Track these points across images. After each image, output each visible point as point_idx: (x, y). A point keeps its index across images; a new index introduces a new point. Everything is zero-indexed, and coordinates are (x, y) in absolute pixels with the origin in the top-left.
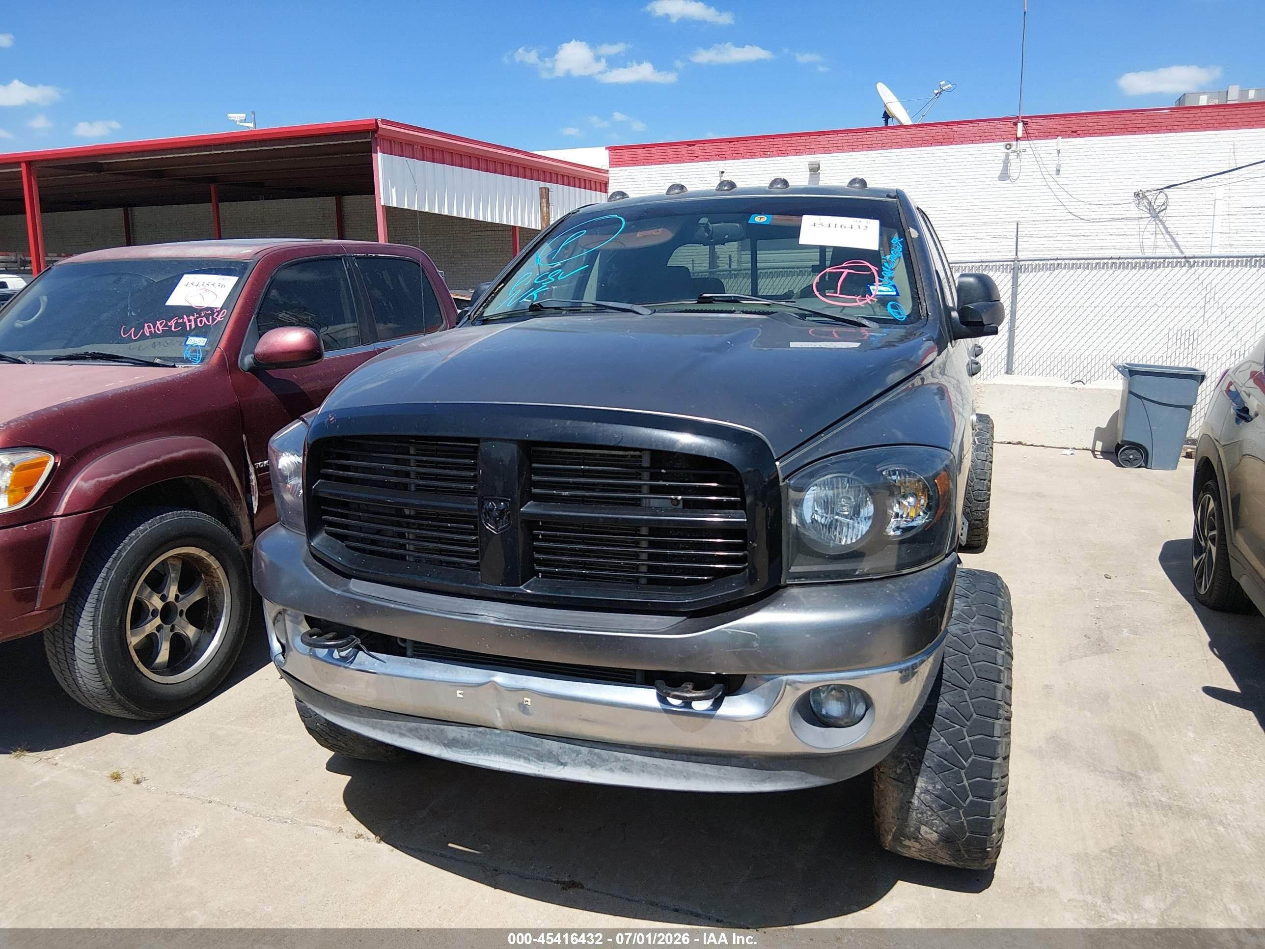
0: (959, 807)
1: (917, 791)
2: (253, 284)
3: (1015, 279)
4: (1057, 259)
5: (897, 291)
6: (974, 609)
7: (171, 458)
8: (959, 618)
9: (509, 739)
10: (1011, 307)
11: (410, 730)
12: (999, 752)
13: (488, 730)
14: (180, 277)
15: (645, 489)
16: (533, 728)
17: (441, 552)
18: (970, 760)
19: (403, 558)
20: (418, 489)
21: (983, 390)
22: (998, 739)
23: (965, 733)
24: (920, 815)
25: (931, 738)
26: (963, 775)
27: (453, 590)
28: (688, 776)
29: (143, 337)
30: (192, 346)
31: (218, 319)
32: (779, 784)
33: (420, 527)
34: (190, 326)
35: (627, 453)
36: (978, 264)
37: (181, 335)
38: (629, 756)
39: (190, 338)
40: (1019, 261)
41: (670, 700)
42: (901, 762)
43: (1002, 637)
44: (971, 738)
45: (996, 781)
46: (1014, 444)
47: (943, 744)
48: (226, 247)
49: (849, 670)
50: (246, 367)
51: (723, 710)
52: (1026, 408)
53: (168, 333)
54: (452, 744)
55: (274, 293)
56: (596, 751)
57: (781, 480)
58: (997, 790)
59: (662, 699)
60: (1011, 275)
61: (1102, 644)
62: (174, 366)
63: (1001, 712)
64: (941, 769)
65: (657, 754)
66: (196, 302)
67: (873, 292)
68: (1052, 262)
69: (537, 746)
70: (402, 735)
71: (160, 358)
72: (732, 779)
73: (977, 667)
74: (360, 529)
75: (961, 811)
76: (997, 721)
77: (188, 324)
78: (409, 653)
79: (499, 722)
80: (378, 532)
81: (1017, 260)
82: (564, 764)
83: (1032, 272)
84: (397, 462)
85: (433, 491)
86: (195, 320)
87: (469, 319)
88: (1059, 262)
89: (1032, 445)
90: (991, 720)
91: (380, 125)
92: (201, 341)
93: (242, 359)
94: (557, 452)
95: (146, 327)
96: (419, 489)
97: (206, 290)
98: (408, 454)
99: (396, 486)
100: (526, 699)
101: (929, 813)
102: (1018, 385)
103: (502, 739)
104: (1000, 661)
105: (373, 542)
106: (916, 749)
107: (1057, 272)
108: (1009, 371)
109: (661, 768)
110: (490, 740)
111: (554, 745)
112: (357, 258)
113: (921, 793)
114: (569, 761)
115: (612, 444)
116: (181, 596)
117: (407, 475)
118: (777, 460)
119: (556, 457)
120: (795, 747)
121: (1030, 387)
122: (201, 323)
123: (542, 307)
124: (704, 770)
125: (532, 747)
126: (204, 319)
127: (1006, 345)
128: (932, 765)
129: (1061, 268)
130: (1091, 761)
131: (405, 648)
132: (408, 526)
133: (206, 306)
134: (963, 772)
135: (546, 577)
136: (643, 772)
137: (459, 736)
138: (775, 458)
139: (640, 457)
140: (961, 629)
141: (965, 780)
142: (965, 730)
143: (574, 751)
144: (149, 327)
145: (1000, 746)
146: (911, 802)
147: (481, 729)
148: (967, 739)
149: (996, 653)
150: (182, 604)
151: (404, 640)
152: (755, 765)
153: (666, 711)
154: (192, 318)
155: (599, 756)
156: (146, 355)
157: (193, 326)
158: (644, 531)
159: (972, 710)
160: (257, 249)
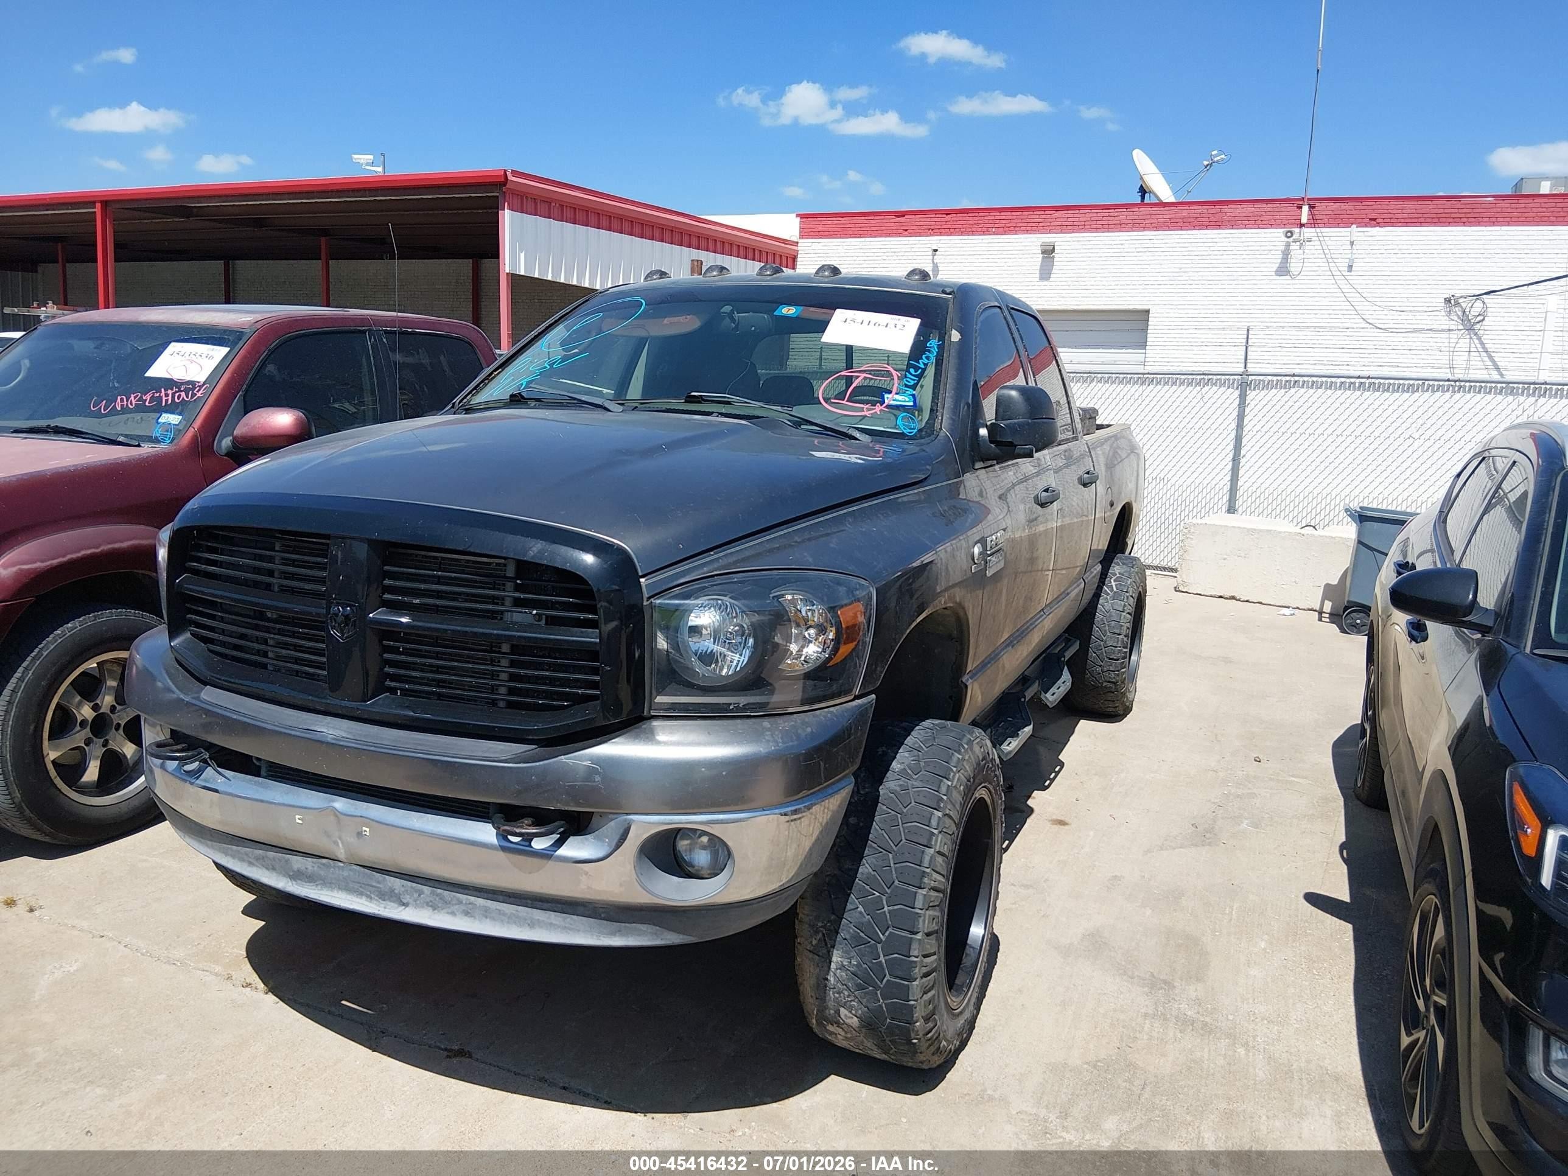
0: (876, 987)
1: (833, 966)
2: (245, 357)
3: (1243, 397)
4: (1294, 375)
5: (915, 402)
6: (922, 764)
7: (114, 549)
8: (903, 773)
9: (351, 873)
10: (1237, 430)
11: (257, 859)
12: (921, 926)
13: (331, 862)
14: (165, 346)
15: (508, 602)
16: (374, 863)
17: (297, 661)
18: (887, 934)
19: (264, 666)
20: (282, 590)
21: (1192, 530)
22: (920, 911)
23: (885, 902)
24: (837, 995)
25: (849, 906)
26: (880, 950)
27: (299, 703)
28: (532, 925)
29: (114, 412)
30: (164, 423)
31: (199, 395)
32: (630, 939)
33: (280, 632)
34: (167, 401)
35: (491, 560)
36: (1199, 377)
37: (155, 411)
38: (472, 898)
39: (164, 415)
40: (1248, 375)
41: (510, 837)
42: (817, 932)
43: (945, 797)
44: (890, 908)
45: (915, 959)
46: (1227, 598)
47: (861, 913)
48: (226, 314)
49: (701, 813)
50: (224, 451)
51: (564, 851)
52: (1243, 555)
53: (141, 408)
54: (297, 876)
55: (271, 368)
56: (439, 891)
57: (645, 599)
58: (917, 970)
59: (503, 836)
60: (1237, 393)
61: (1208, 835)
62: (139, 446)
63: (926, 880)
64: (857, 942)
65: (501, 898)
66: (178, 375)
68: (1288, 378)
69: (379, 882)
70: (251, 864)
71: (122, 435)
72: (579, 931)
73: (907, 827)
74: (223, 632)
75: (878, 992)
76: (920, 891)
77: (164, 399)
78: (263, 773)
79: (341, 853)
80: (243, 637)
81: (1245, 374)
82: (405, 905)
83: (1263, 389)
84: (261, 558)
85: (289, 591)
86: (173, 395)
87: (453, 407)
88: (1296, 378)
89: (1247, 601)
90: (913, 889)
91: (510, 177)
92: (174, 419)
93: (220, 441)
94: (423, 556)
95: (119, 400)
96: (283, 589)
97: (192, 362)
98: (273, 550)
99: (256, 584)
100: (364, 828)
101: (846, 993)
102: (1234, 527)
103: (346, 874)
104: (934, 823)
105: (236, 647)
106: (833, 917)
107: (1293, 391)
108: (1231, 509)
109: (504, 914)
110: (333, 873)
111: (396, 883)
112: (386, 332)
113: (837, 969)
114: (411, 901)
115: (461, 549)
116: (118, 707)
117: (271, 573)
118: (643, 577)
119: (422, 562)
120: (639, 897)
121: (1248, 530)
122: (178, 399)
123: (523, 397)
124: (549, 918)
125: (374, 884)
126: (183, 394)
127: (1228, 477)
128: (848, 937)
129: (1296, 387)
130: (1124, 963)
131: (259, 767)
132: (268, 630)
133: (188, 379)
134: (879, 946)
135: (405, 695)
136: (486, 917)
137: (303, 868)
138: (640, 574)
139: (505, 565)
140: (901, 785)
141: (882, 956)
142: (884, 898)
143: (417, 891)
144: (122, 400)
145: (921, 920)
146: (827, 979)
147: (324, 861)
148: (886, 909)
149: (932, 814)
150: (118, 716)
151: (259, 759)
152: (603, 915)
153: (503, 849)
154: (170, 392)
155: (442, 898)
156: (110, 432)
157: (170, 402)
158: (505, 648)
159: (894, 876)
160: (259, 317)
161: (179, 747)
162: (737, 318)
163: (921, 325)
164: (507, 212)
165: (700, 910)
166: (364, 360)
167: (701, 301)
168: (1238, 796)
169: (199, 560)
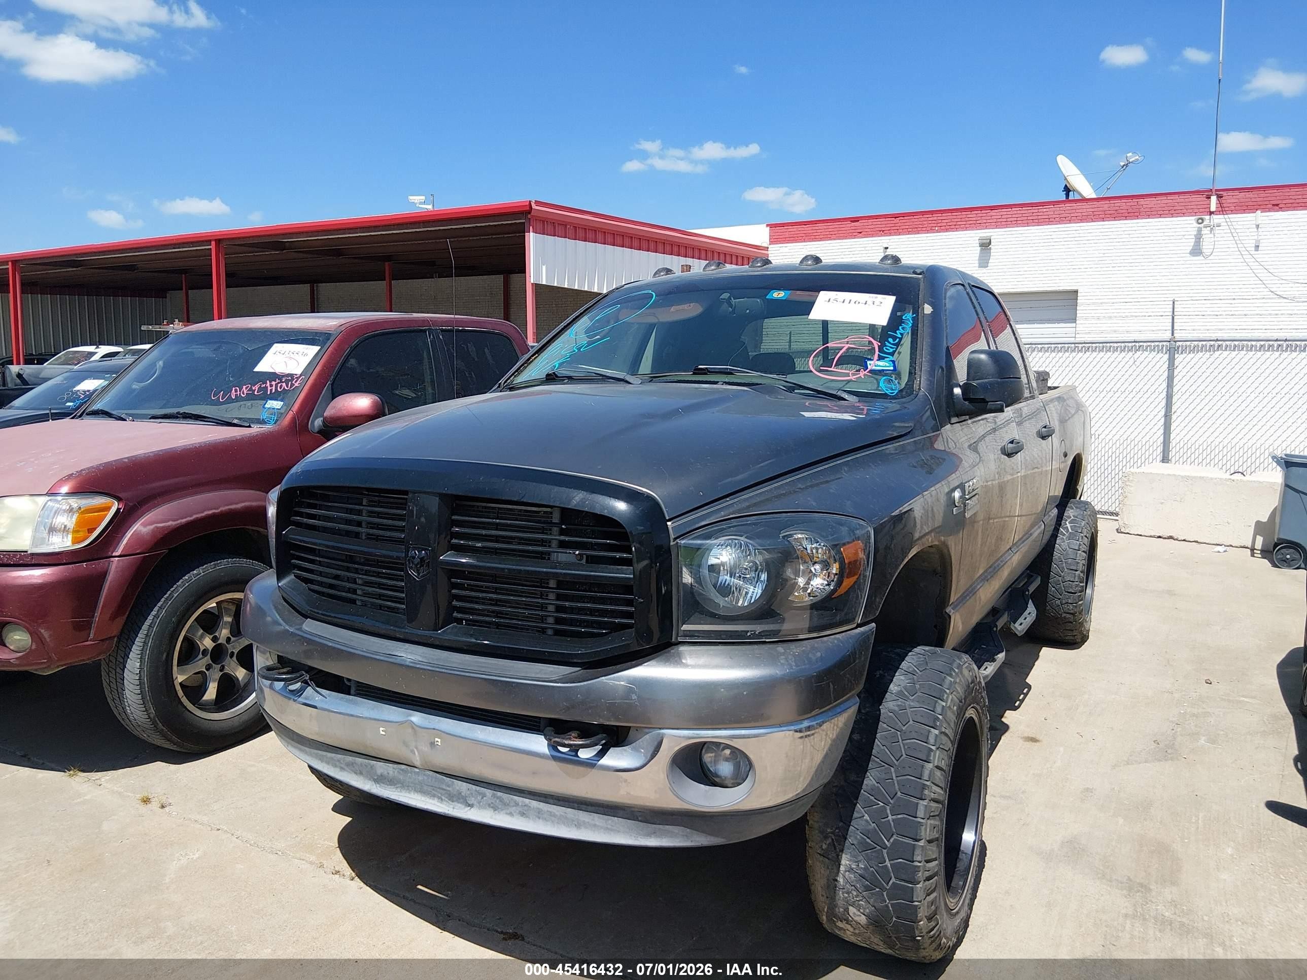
0: (882, 889)
1: (842, 868)
2: (332, 353)
3: (1171, 361)
4: (1217, 340)
5: (894, 366)
6: (917, 686)
7: (231, 510)
8: (900, 694)
9: (426, 778)
10: (1167, 392)
11: (348, 765)
12: (923, 834)
13: (409, 768)
14: (269, 346)
15: (554, 544)
16: (444, 769)
17: (380, 596)
18: (891, 840)
19: (353, 602)
20: (368, 538)
21: (1131, 479)
22: (922, 821)
23: (889, 812)
24: (846, 895)
25: (856, 815)
26: (886, 855)
27: (383, 632)
28: (579, 825)
29: (230, 401)
30: (269, 408)
31: (296, 385)
32: (664, 840)
33: (367, 573)
34: (271, 390)
35: (540, 509)
36: (1130, 345)
37: (261, 399)
38: (527, 801)
39: (269, 401)
40: (1175, 342)
41: (560, 748)
42: (826, 838)
43: (940, 717)
44: (894, 817)
45: (919, 864)
46: (1165, 538)
47: (867, 821)
48: (317, 320)
49: (725, 729)
50: (316, 430)
51: (606, 761)
52: (1179, 499)
53: (251, 397)
54: (380, 780)
55: (352, 361)
56: (499, 794)
57: (672, 540)
58: (920, 874)
59: (553, 746)
60: (1167, 356)
61: (1169, 751)
62: (249, 427)
63: (926, 792)
64: (864, 848)
65: (551, 801)
66: (280, 369)
67: (869, 367)
68: (1212, 343)
69: (449, 786)
70: (342, 769)
71: (236, 418)
72: (619, 832)
73: (907, 744)
74: (321, 574)
75: (885, 893)
76: (921, 802)
77: (269, 388)
78: (352, 692)
79: (417, 761)
80: (337, 577)
81: (1173, 340)
82: (471, 806)
83: (1190, 353)
84: (350, 511)
85: (374, 539)
86: (276, 385)
87: (499, 387)
88: (1220, 343)
89: (1184, 540)
90: (913, 800)
91: (534, 206)
92: (276, 404)
93: (313, 422)
94: (483, 507)
95: (233, 391)
96: (370, 537)
97: (291, 358)
98: (361, 504)
99: (348, 533)
100: (436, 739)
101: (855, 893)
102: (1169, 475)
103: (420, 778)
104: (932, 740)
105: (331, 586)
106: (841, 824)
107: (1217, 353)
108: (1165, 459)
109: (555, 816)
110: (410, 778)
111: (463, 787)
112: (442, 331)
113: (846, 871)
114: (475, 803)
115: (515, 499)
116: (233, 639)
117: (359, 524)
118: (669, 520)
119: (482, 512)
120: (673, 803)
121: (1182, 477)
122: (280, 388)
123: (557, 376)
124: (593, 820)
125: (444, 787)
126: (284, 384)
127: (1162, 431)
128: (855, 842)
129: (1222, 350)
130: (1101, 868)
131: (350, 687)
132: (356, 571)
133: (287, 372)
134: (885, 851)
135: (469, 625)
136: (539, 818)
137: (386, 773)
138: (667, 518)
139: (551, 513)
140: (898, 706)
141: (887, 860)
142: (888, 808)
143: (480, 794)
144: (236, 391)
145: (923, 828)
146: (836, 880)
147: (403, 767)
148: (890, 817)
149: (929, 731)
150: (233, 646)
151: (349, 680)
152: (640, 819)
153: (554, 758)
154: (274, 383)
155: (501, 800)
156: (227, 417)
157: (274, 391)
158: (552, 584)
159: (897, 787)
160: (343, 321)
161: (285, 670)
162: (733, 304)
163: (896, 301)
164: (531, 234)
165: (726, 816)
166: (425, 354)
167: (703, 290)
168: (1194, 715)
169: (301, 514)
